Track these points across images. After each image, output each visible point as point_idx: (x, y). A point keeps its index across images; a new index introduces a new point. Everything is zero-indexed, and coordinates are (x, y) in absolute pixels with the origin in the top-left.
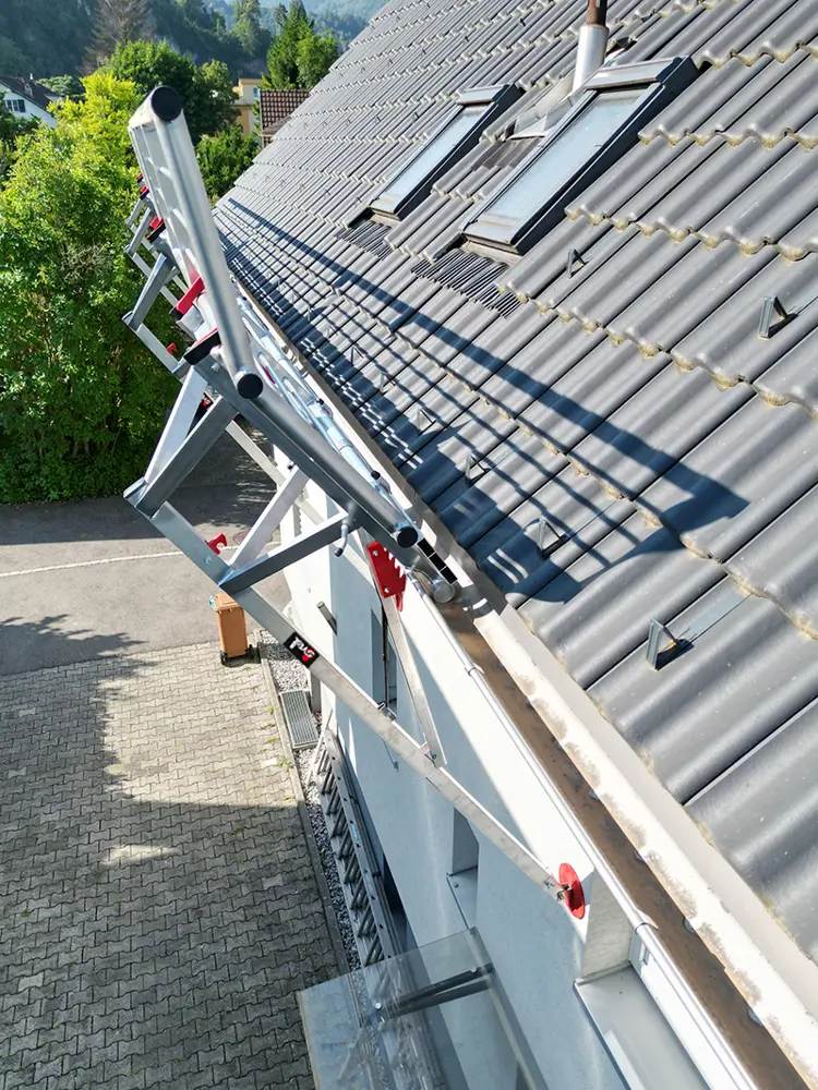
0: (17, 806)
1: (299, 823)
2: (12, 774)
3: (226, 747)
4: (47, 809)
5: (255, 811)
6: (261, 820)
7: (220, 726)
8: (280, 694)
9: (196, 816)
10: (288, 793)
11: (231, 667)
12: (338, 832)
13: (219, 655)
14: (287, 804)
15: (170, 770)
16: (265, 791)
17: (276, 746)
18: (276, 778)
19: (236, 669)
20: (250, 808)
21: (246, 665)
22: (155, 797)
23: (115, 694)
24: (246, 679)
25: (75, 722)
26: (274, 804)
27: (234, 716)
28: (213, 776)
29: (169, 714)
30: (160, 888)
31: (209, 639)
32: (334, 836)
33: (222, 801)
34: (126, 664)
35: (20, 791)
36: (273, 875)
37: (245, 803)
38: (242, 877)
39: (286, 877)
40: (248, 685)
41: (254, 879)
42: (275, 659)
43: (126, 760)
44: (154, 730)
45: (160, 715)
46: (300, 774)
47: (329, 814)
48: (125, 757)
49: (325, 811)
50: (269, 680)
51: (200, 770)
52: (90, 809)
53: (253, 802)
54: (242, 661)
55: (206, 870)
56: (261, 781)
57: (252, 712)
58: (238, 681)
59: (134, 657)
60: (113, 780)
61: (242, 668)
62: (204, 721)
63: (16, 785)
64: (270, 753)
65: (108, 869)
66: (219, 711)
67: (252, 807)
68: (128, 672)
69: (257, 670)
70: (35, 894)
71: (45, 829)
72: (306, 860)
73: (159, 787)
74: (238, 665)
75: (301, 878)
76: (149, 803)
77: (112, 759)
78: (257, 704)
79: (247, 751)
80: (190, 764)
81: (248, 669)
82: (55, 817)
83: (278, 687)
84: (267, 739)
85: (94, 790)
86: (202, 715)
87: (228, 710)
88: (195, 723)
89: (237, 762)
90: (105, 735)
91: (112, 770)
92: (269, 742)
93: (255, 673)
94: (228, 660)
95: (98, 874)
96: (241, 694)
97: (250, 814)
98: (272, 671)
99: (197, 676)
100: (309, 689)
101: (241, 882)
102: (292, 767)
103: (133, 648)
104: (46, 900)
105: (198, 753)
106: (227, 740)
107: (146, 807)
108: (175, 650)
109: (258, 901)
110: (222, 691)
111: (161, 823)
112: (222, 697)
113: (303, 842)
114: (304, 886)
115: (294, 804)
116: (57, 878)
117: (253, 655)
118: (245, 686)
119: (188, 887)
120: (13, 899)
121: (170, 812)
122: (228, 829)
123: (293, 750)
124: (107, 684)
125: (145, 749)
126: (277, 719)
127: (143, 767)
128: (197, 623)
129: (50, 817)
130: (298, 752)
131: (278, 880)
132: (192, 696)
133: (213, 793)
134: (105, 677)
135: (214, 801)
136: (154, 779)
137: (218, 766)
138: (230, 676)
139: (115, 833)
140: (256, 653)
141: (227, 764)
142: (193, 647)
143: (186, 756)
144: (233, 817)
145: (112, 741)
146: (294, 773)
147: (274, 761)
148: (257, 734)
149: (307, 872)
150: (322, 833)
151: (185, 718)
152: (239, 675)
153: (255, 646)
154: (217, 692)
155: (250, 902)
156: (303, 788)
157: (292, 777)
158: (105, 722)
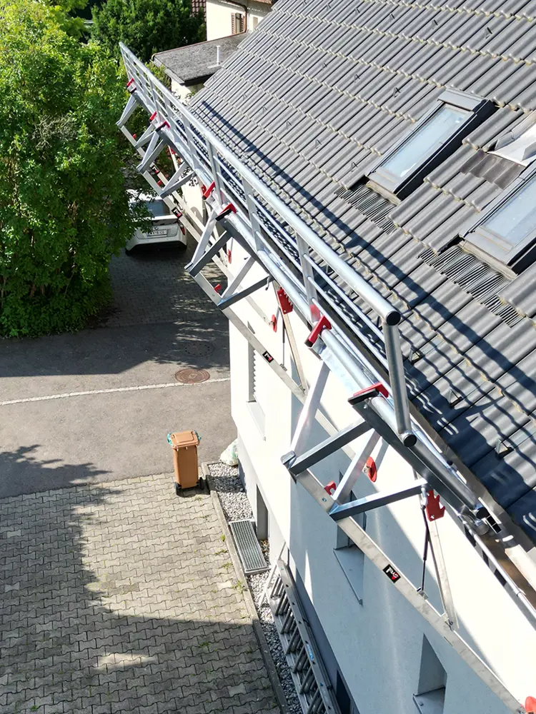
0: (15, 616)
1: (255, 640)
2: (8, 588)
3: (186, 570)
4: (41, 619)
5: (217, 628)
6: (221, 636)
7: (180, 551)
8: (230, 523)
9: (166, 631)
10: (244, 613)
11: (184, 497)
12: (293, 649)
13: (173, 485)
14: (243, 622)
15: (141, 589)
16: (224, 610)
17: (230, 571)
18: (232, 599)
19: (190, 499)
20: (212, 624)
21: (197, 496)
22: (130, 612)
23: (88, 519)
24: (197, 509)
25: (56, 544)
26: (233, 622)
27: (191, 542)
28: (179, 595)
29: (135, 539)
30: (142, 691)
31: (163, 470)
32: (289, 653)
33: (188, 617)
34: (94, 492)
35: (17, 603)
36: (237, 684)
37: (207, 619)
38: (211, 685)
39: (249, 686)
40: (200, 514)
41: (221, 687)
42: (223, 491)
43: (103, 579)
44: (123, 554)
45: (129, 540)
46: (253, 597)
47: (283, 633)
48: (102, 575)
49: (279, 630)
50: (219, 511)
51: (166, 590)
52: (76, 621)
53: (214, 619)
54: (193, 492)
55: (179, 678)
56: (221, 602)
57: (206, 539)
58: (192, 510)
59: (100, 485)
60: (95, 596)
61: (194, 498)
62: (166, 546)
63: (13, 598)
64: (226, 577)
65: (98, 674)
66: (177, 537)
67: (215, 624)
68: (97, 499)
69: (207, 501)
70: (40, 693)
71: (41, 638)
72: (263, 672)
73: (134, 604)
74: (191, 496)
75: (261, 688)
76: (126, 618)
77: (92, 578)
78: (210, 532)
79: (205, 574)
80: (157, 584)
81: (200, 499)
82: (48, 627)
83: (228, 518)
84: (222, 563)
85: (79, 605)
86: (163, 540)
87: (185, 536)
88: (158, 548)
89: (198, 583)
90: (84, 556)
91: (92, 587)
92: (224, 566)
93: (206, 504)
94: (182, 491)
95: (90, 678)
96: (196, 522)
97: (212, 630)
98: (221, 502)
99: (155, 504)
100: (255, 519)
101: (209, 689)
102: (246, 590)
103: (99, 477)
104: (50, 698)
105: (164, 575)
106: (187, 563)
107: (123, 621)
108: (134, 480)
109: (226, 706)
110: (179, 519)
111: (138, 635)
112: (179, 524)
113: (260, 657)
114: (262, 694)
115: (249, 622)
116: (56, 680)
117: (203, 486)
118: (198, 515)
119: (167, 692)
120: (22, 696)
121: (145, 626)
122: (195, 642)
123: (245, 574)
124: (80, 510)
125: (117, 570)
126: (228, 546)
127: (117, 585)
128: (151, 456)
129: (44, 627)
130: (249, 577)
131: (241, 689)
132: (154, 523)
133: (179, 612)
134: (78, 503)
135: (181, 618)
136: (128, 596)
137: (182, 587)
138: (184, 505)
139: (101, 643)
140: (205, 484)
141: (190, 585)
142: (150, 478)
143: (153, 578)
144: (198, 633)
145: (90, 561)
146: (247, 595)
147: (229, 584)
148: (212, 559)
149: (265, 682)
150: (276, 649)
151: (149, 543)
152: (192, 504)
153: (204, 478)
154: (174, 519)
155: (220, 707)
156: (257, 609)
157: (246, 599)
158: (81, 545)
